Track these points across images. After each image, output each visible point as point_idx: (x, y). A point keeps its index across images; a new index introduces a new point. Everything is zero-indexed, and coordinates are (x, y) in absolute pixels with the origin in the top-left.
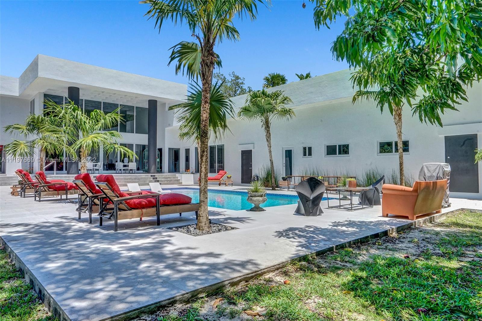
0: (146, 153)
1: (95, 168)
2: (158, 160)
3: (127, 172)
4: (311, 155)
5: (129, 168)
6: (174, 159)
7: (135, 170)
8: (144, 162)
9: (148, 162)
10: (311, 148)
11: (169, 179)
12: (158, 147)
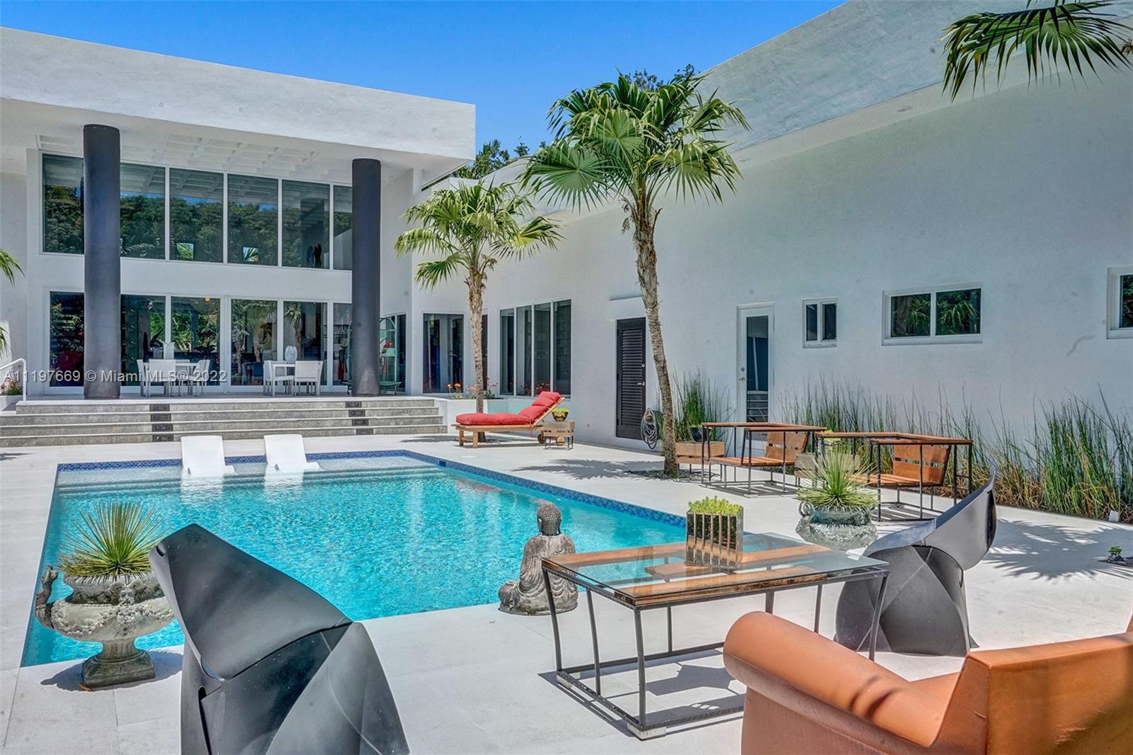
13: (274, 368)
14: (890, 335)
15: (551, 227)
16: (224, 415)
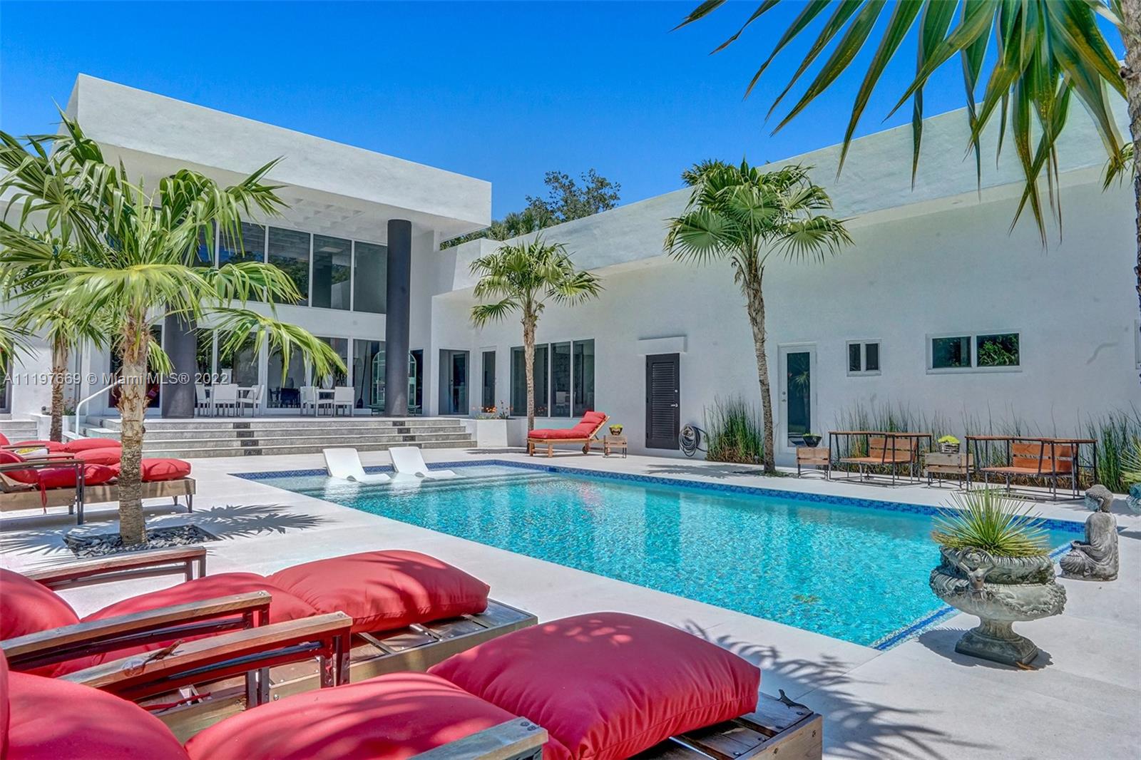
0: (381, 362)
1: (242, 400)
2: (412, 381)
3: (330, 411)
4: (877, 368)
5: (337, 401)
6: (452, 378)
7: (351, 406)
8: (376, 385)
9: (386, 386)
10: (876, 346)
11: (442, 433)
12: (412, 347)
13: (318, 392)
14: (932, 366)
15: (593, 280)
16: (298, 432)
